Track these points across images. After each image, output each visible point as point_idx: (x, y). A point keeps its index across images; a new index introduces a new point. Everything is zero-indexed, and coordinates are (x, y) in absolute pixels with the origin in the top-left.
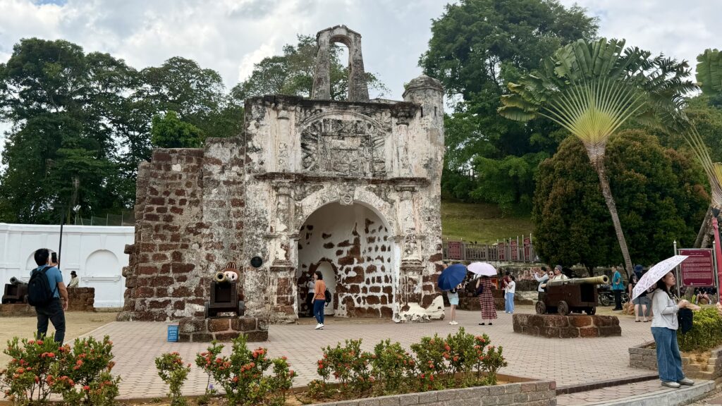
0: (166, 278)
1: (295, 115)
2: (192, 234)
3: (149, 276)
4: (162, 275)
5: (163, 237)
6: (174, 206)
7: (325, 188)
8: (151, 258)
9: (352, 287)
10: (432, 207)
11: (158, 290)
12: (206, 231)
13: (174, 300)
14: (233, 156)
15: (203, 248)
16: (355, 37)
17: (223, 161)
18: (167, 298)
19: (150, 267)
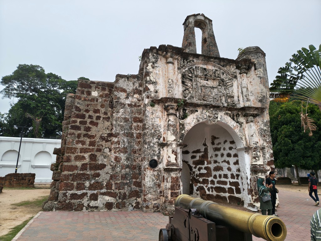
0: (84, 175)
1: (178, 62)
2: (104, 141)
3: (71, 173)
4: (81, 172)
5: (83, 143)
6: (92, 120)
7: (199, 112)
8: (73, 158)
9: (204, 180)
10: (265, 128)
11: (78, 184)
12: (115, 140)
13: (90, 192)
14: (135, 87)
15: (113, 152)
16: (209, 22)
17: (128, 91)
18: (84, 191)
19: (72, 166)
